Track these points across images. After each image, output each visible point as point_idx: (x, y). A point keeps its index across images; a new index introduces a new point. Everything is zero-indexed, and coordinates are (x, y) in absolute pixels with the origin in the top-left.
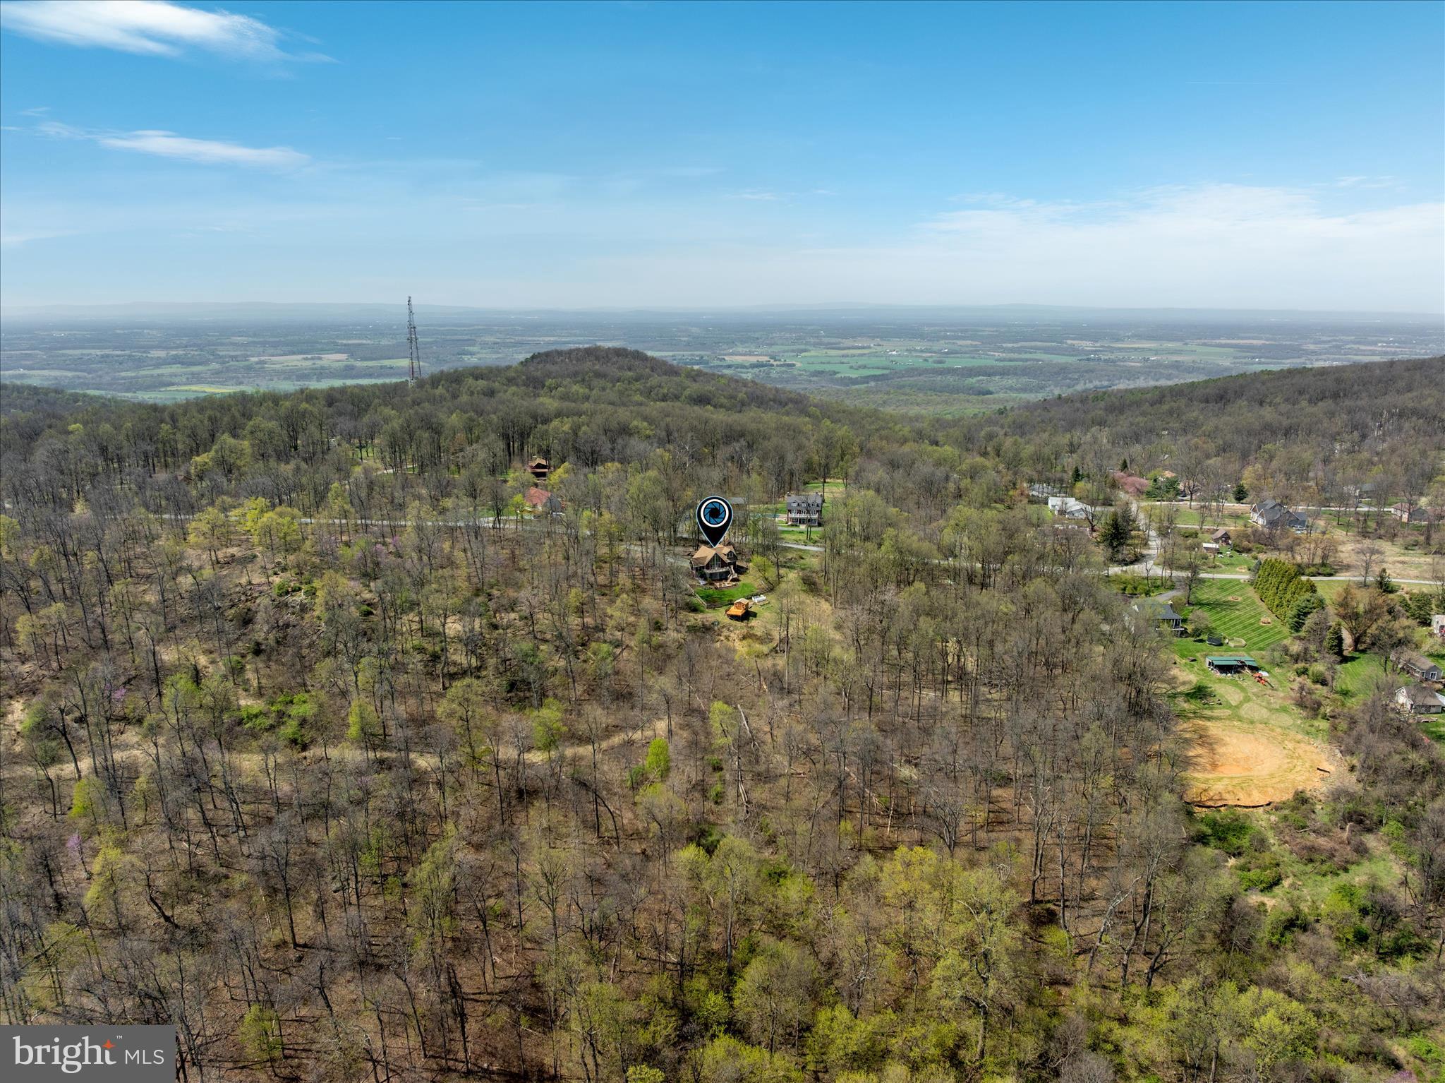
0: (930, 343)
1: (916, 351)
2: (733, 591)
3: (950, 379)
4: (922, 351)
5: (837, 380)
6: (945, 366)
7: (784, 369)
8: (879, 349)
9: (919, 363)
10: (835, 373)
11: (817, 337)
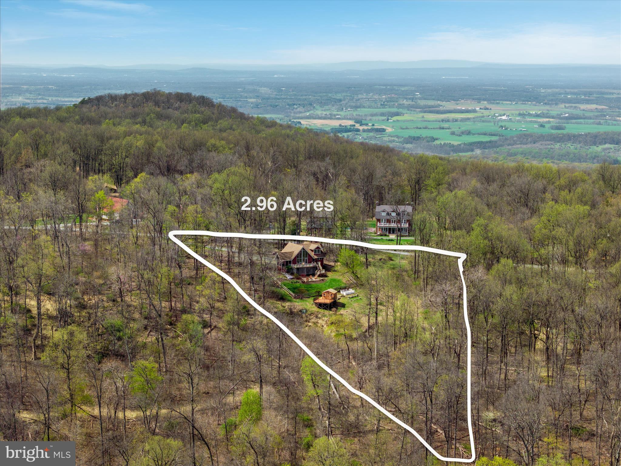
0: (547, 107)
1: (530, 115)
2: (321, 285)
3: (571, 147)
4: (537, 116)
5: (436, 147)
6: (564, 132)
7: (371, 134)
8: (486, 113)
9: (535, 129)
10: (434, 139)
11: (412, 99)
